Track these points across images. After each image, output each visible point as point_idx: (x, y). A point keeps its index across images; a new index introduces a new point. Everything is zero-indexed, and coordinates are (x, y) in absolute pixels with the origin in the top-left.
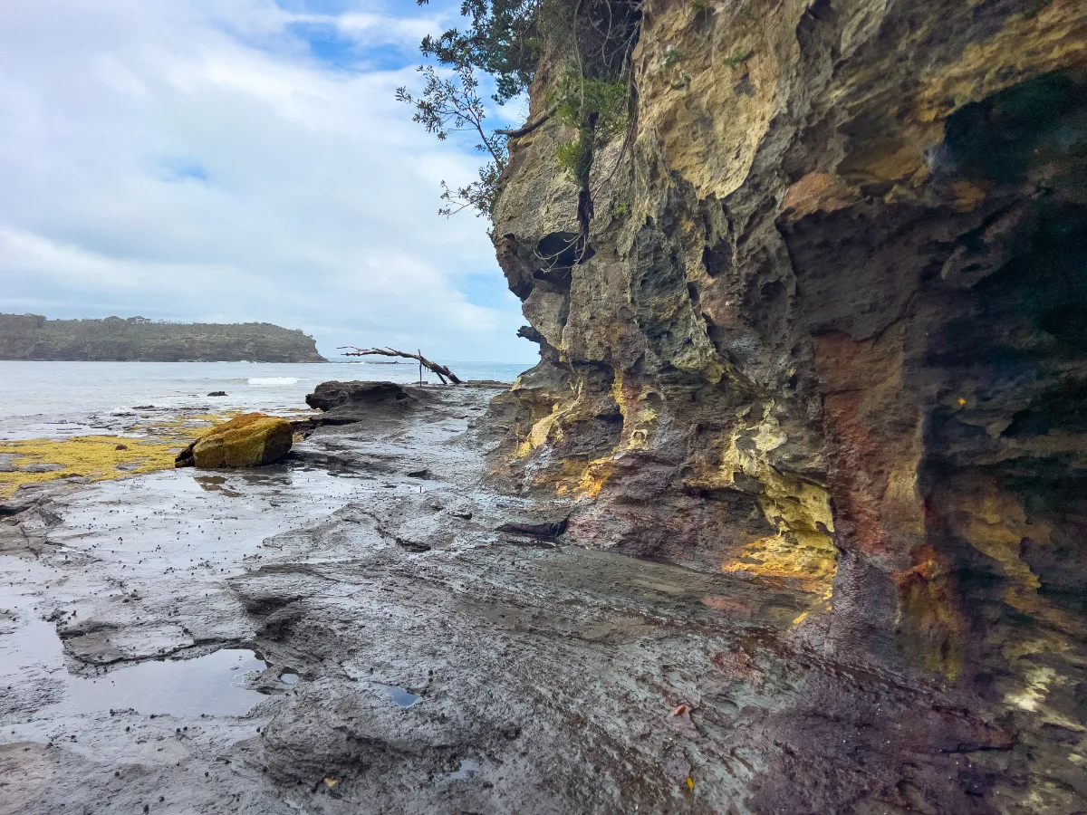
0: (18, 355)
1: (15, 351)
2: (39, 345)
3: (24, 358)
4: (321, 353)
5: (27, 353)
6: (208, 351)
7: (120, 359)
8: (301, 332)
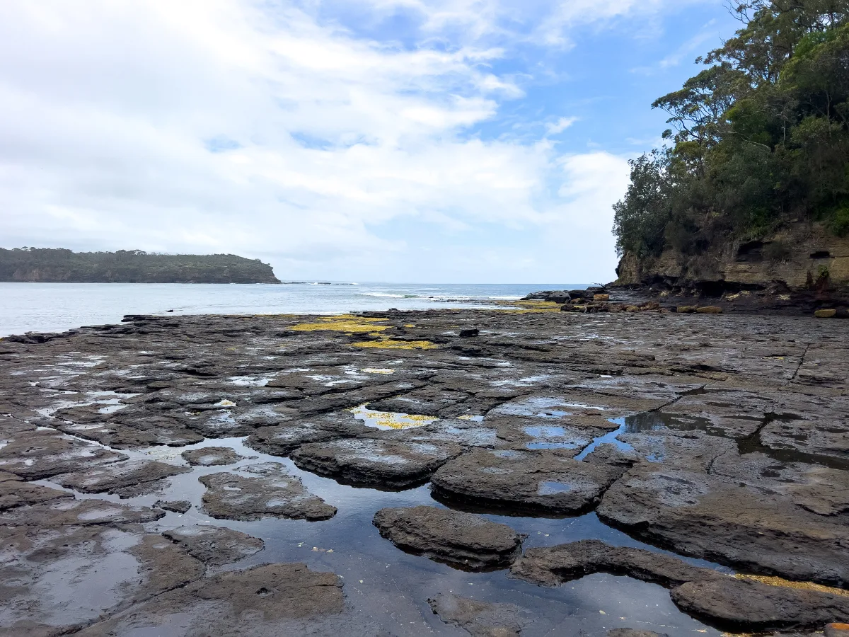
0: (60, 279)
1: (56, 276)
2: (74, 271)
3: (63, 281)
4: (277, 276)
5: (65, 277)
6: (197, 275)
7: (132, 281)
8: (260, 261)
